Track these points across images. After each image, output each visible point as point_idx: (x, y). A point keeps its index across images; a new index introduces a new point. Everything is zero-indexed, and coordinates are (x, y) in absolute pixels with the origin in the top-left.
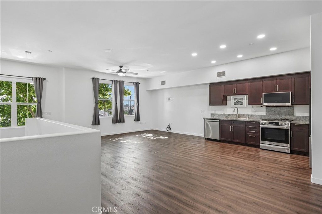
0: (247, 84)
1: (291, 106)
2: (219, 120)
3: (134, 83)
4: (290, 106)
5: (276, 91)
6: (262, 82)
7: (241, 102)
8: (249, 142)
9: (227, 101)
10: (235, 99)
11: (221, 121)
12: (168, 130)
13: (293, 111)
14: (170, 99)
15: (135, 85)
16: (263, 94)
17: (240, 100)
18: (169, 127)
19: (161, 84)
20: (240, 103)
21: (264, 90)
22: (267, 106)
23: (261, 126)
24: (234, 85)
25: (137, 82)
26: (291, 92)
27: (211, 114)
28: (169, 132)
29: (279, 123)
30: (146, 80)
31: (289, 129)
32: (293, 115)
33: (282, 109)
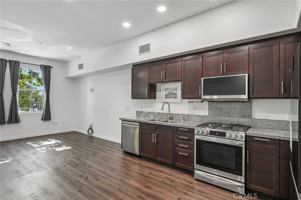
0: (180, 63)
1: (247, 100)
2: (139, 123)
3: (41, 66)
4: (245, 100)
5: (223, 74)
6: (201, 59)
7: (175, 94)
8: (178, 164)
9: (157, 92)
10: (166, 89)
11: (142, 125)
12: (90, 132)
13: (251, 109)
14: (93, 90)
15: (42, 69)
16: (202, 79)
17: (174, 90)
18: (91, 128)
19: (79, 69)
20: (174, 96)
21: (204, 73)
22: (210, 101)
23: (196, 137)
24: (162, 66)
25: (46, 65)
26: (247, 75)
27: (137, 112)
28: (91, 135)
29: (225, 133)
30: (64, 63)
31: (244, 146)
32: (250, 116)
33: (233, 105)
